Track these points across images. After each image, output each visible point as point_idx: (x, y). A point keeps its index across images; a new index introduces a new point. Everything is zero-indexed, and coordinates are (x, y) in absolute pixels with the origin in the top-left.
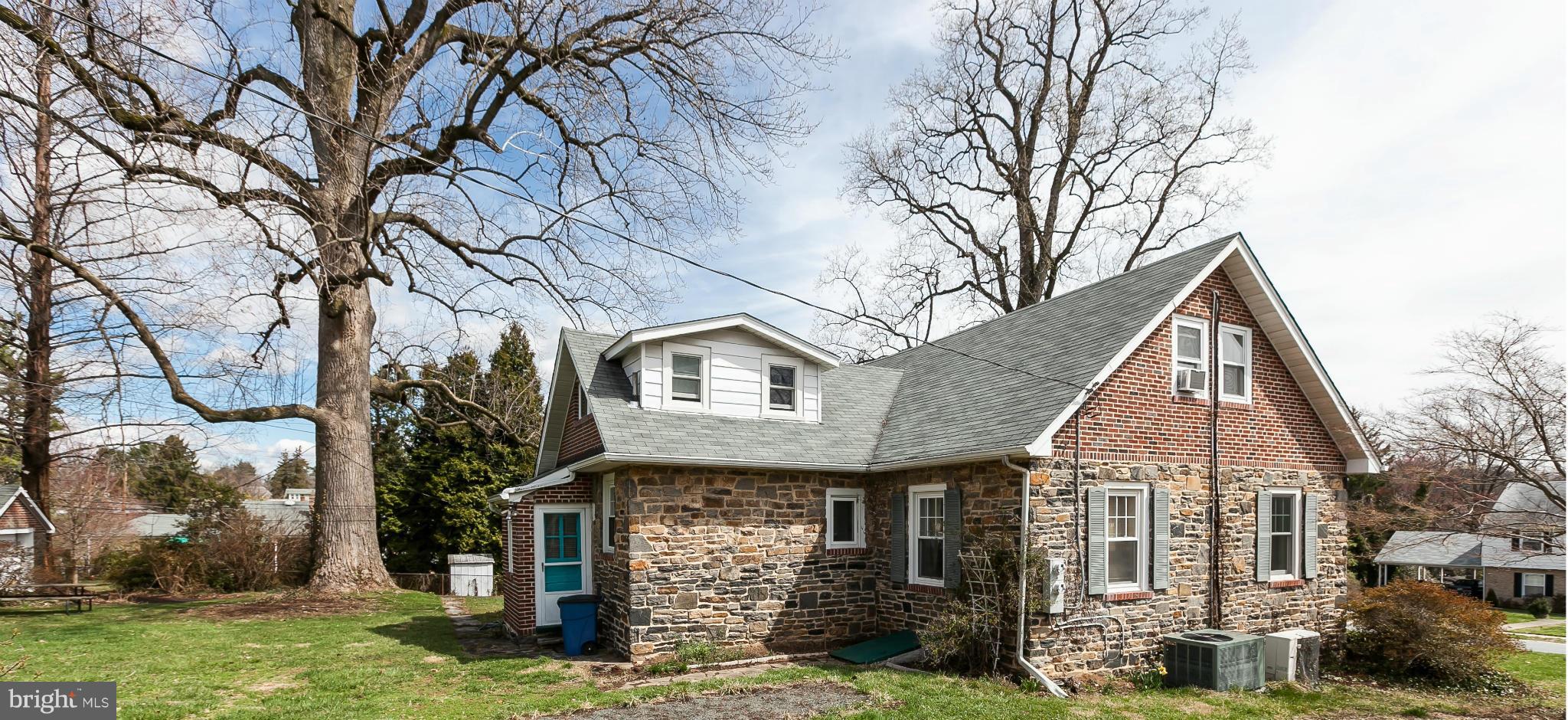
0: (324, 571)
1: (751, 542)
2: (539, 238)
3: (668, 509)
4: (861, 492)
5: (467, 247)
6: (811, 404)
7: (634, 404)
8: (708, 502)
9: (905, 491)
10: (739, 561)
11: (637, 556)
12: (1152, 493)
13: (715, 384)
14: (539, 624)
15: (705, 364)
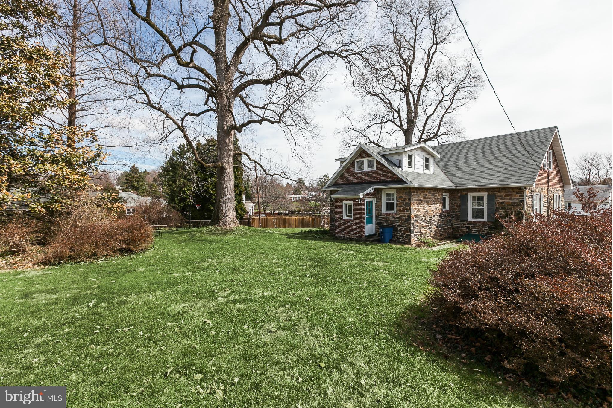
0: (223, 220)
1: (431, 209)
2: (277, 104)
3: (418, 200)
4: (448, 194)
5: (252, 105)
6: (432, 168)
7: (400, 169)
8: (424, 198)
9: (467, 195)
10: (429, 214)
11: (412, 214)
12: (541, 195)
13: (416, 163)
14: (366, 234)
15: (413, 157)
